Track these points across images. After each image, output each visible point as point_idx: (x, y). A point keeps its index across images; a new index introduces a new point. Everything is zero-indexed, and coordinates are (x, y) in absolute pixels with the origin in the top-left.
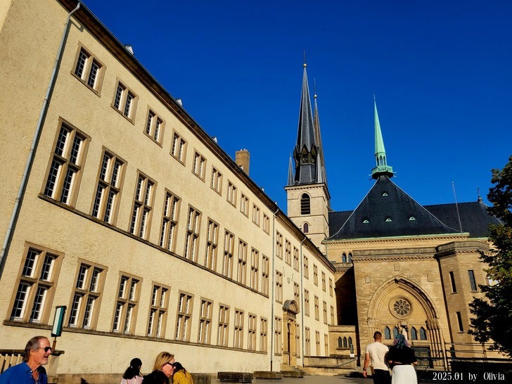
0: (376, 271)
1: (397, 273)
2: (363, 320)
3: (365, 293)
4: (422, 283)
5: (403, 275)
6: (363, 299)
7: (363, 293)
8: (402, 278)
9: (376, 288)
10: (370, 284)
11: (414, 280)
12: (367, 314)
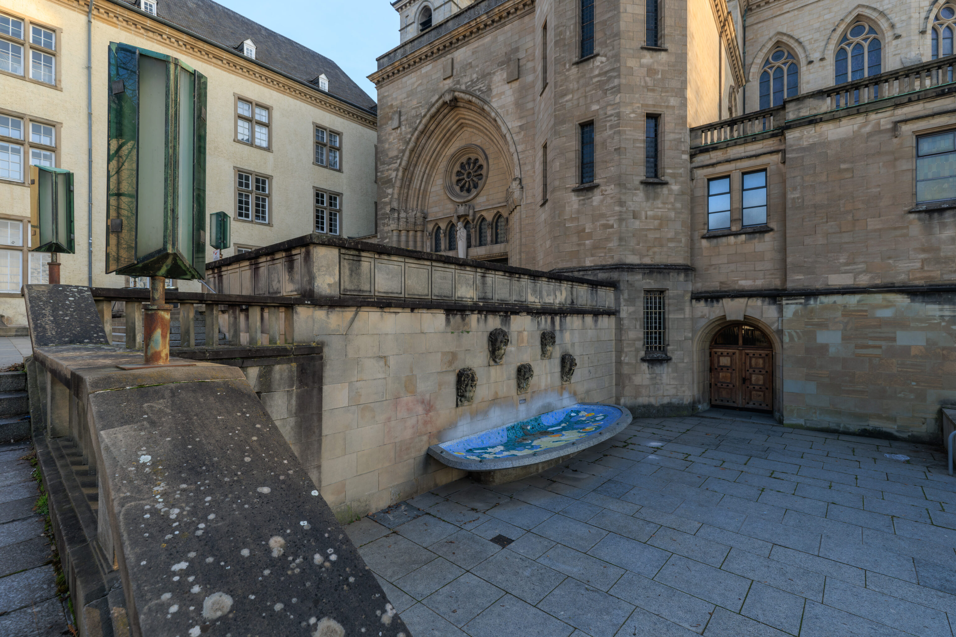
0: (411, 94)
1: (449, 83)
3: (390, 154)
4: (494, 92)
5: (458, 86)
6: (388, 170)
7: (387, 155)
8: (456, 94)
9: (409, 136)
10: (399, 131)
11: (479, 90)
12: (390, 203)
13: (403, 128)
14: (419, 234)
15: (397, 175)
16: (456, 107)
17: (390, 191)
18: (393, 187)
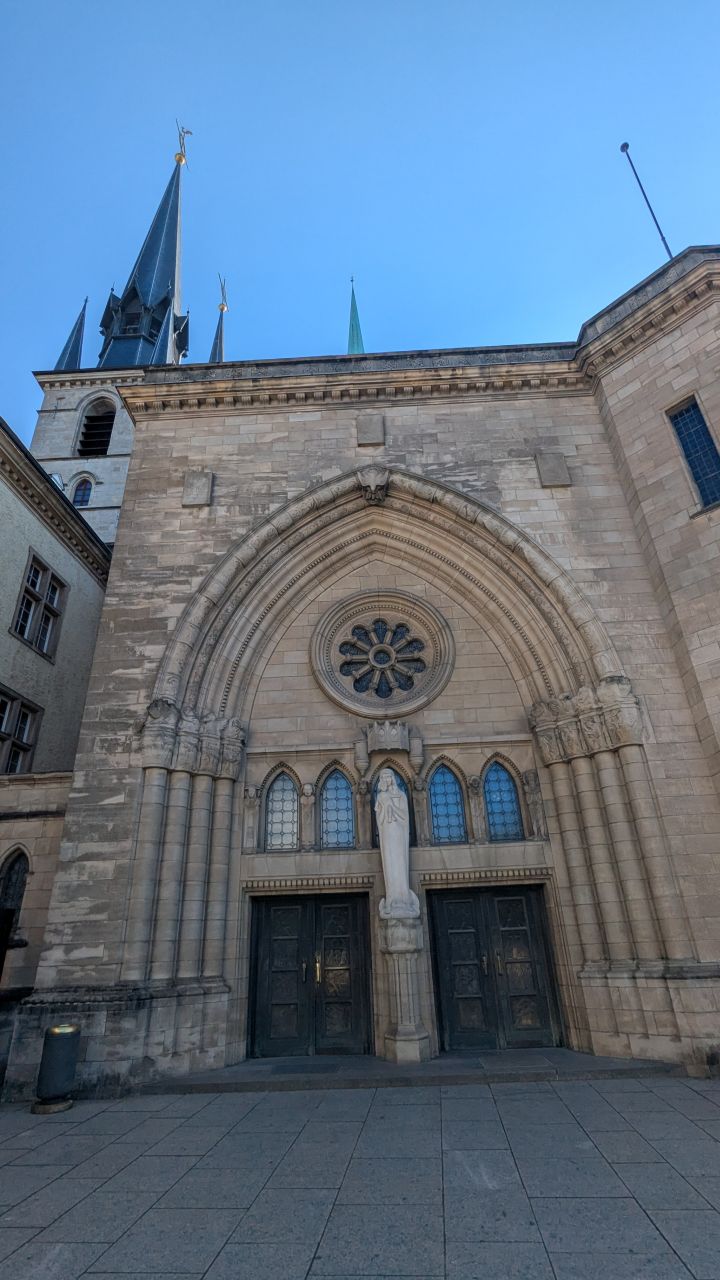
0: (255, 449)
1: (373, 455)
2: (118, 719)
3: (166, 559)
4: (508, 496)
5: (403, 466)
6: (149, 596)
7: (154, 560)
8: (397, 478)
9: (242, 531)
10: (204, 513)
11: (465, 483)
12: (151, 682)
13: (221, 511)
14: (224, 789)
15: (186, 613)
16: (379, 504)
17: (153, 651)
18: (169, 640)
